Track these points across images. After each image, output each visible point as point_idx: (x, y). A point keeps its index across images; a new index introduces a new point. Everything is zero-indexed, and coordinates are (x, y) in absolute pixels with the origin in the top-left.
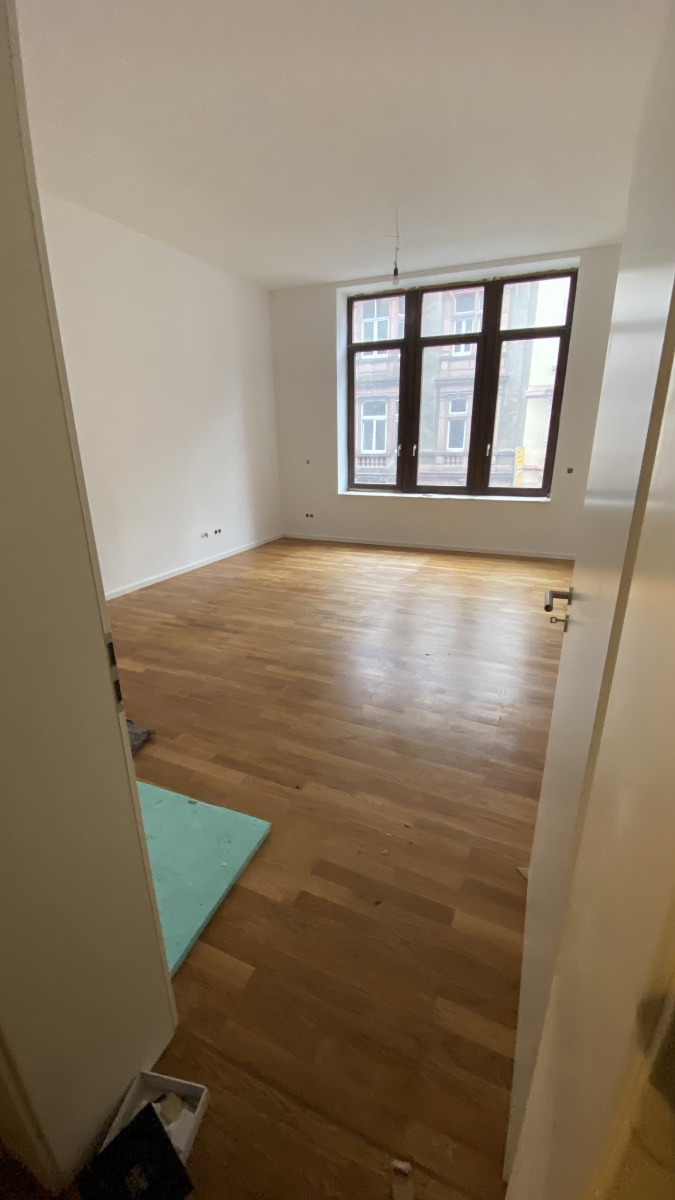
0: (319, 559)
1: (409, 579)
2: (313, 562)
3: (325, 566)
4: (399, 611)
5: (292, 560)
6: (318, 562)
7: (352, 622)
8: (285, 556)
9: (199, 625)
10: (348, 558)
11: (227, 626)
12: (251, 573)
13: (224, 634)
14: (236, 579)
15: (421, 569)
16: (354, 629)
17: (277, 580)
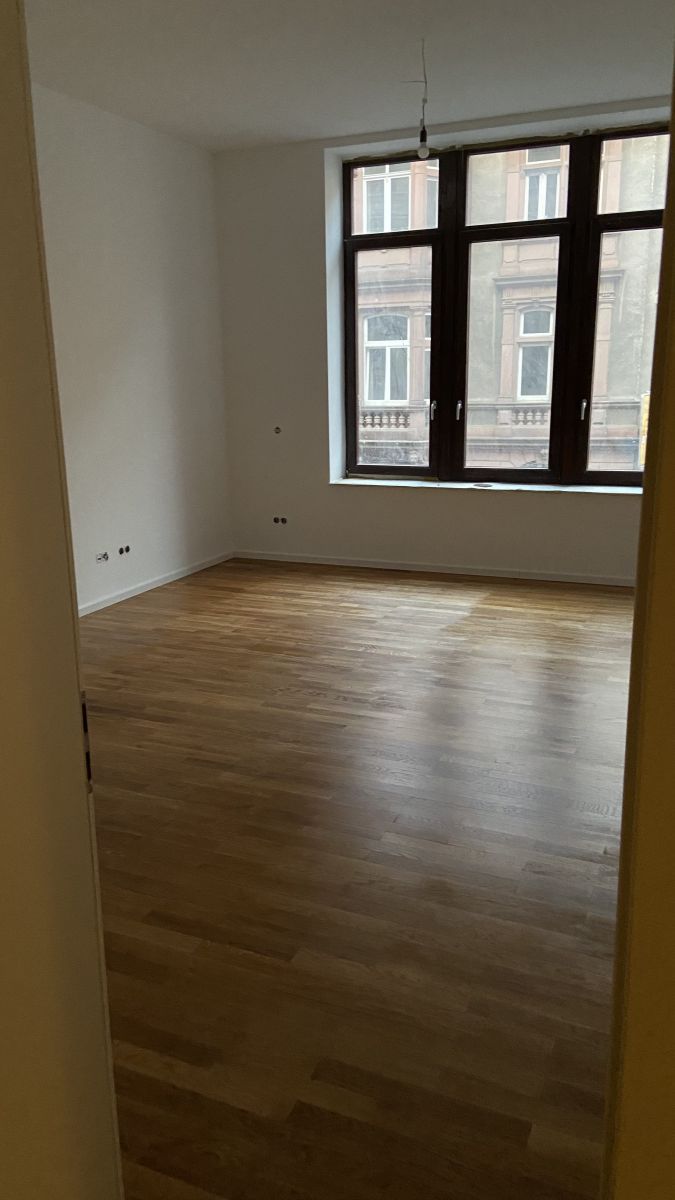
0: (298, 596)
1: (455, 630)
2: (288, 599)
3: (308, 607)
4: (439, 682)
6: (295, 601)
7: (360, 701)
8: (239, 590)
10: (348, 592)
12: (183, 622)
14: (158, 630)
15: (475, 610)
16: (362, 713)
17: (229, 632)
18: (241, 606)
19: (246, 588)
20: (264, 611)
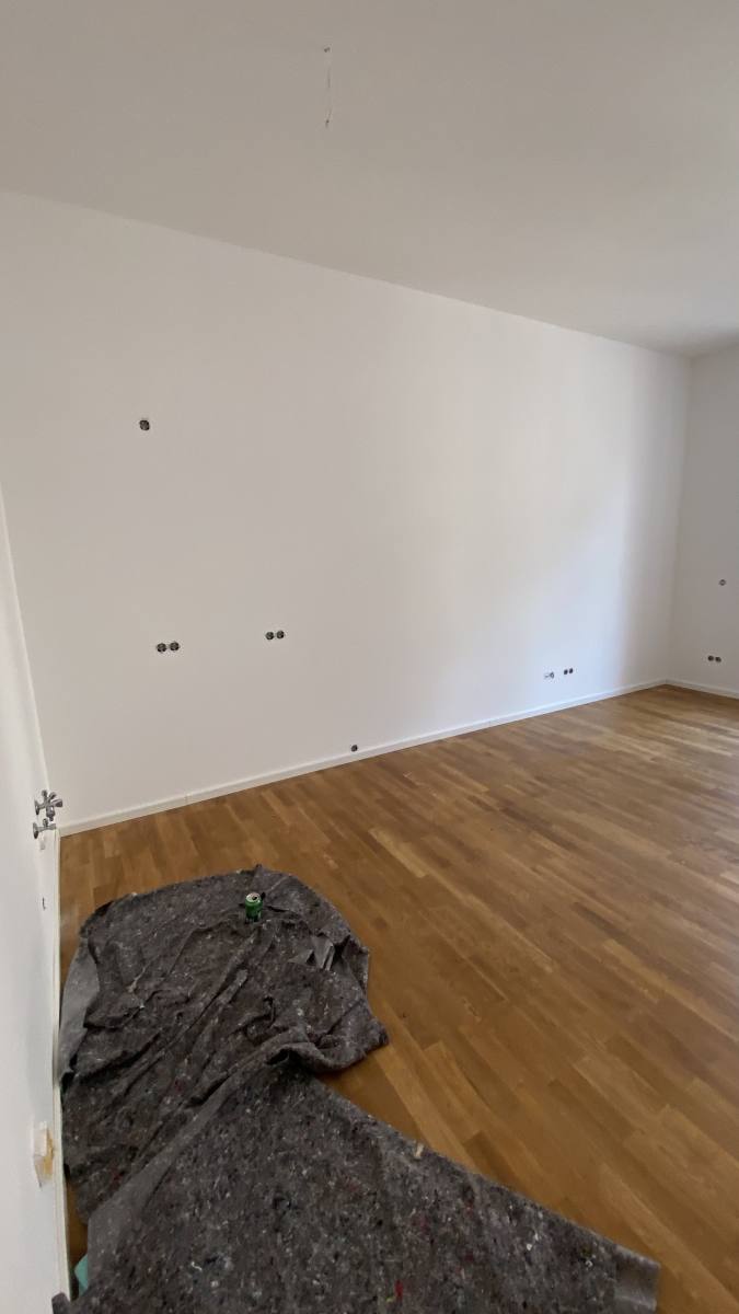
0: (724, 732)
2: (712, 735)
5: (677, 725)
6: (721, 737)
8: (666, 717)
9: (514, 815)
11: (555, 828)
12: (605, 738)
13: (548, 845)
14: (584, 744)
17: (647, 759)
18: (664, 733)
19: (674, 716)
20: (687, 742)
